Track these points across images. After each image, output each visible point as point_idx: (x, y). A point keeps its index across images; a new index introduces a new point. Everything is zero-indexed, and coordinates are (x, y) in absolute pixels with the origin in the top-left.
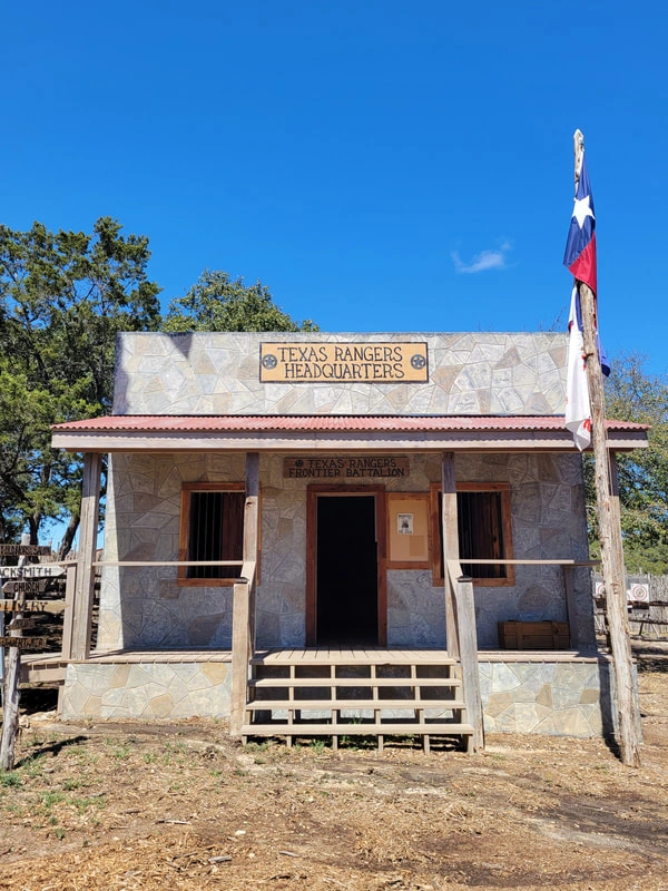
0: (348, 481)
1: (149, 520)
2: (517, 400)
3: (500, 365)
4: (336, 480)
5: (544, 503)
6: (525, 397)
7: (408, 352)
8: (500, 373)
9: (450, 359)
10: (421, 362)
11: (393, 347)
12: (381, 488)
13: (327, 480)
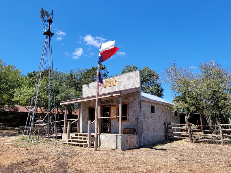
0: (106, 104)
1: (85, 113)
2: (130, 85)
3: (127, 79)
4: (105, 105)
5: (134, 105)
6: (131, 85)
7: (115, 80)
8: (127, 81)
9: (120, 80)
10: (116, 82)
11: (112, 80)
12: (110, 105)
13: (103, 105)
